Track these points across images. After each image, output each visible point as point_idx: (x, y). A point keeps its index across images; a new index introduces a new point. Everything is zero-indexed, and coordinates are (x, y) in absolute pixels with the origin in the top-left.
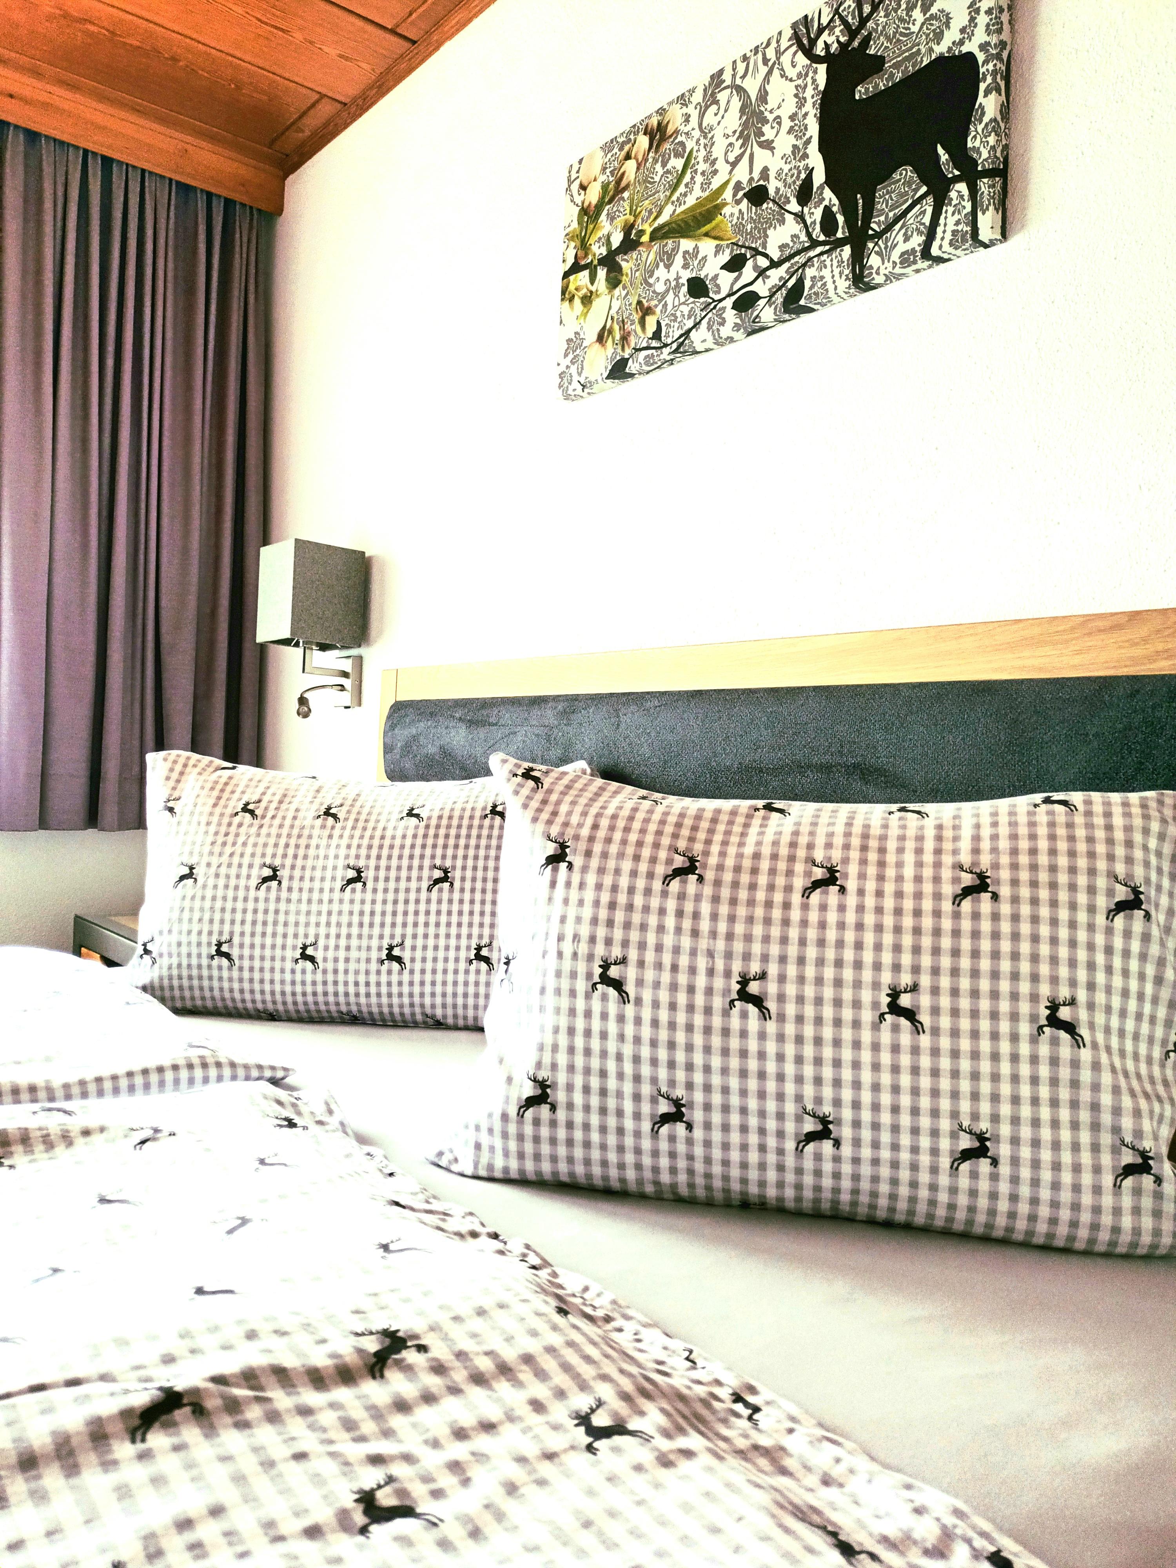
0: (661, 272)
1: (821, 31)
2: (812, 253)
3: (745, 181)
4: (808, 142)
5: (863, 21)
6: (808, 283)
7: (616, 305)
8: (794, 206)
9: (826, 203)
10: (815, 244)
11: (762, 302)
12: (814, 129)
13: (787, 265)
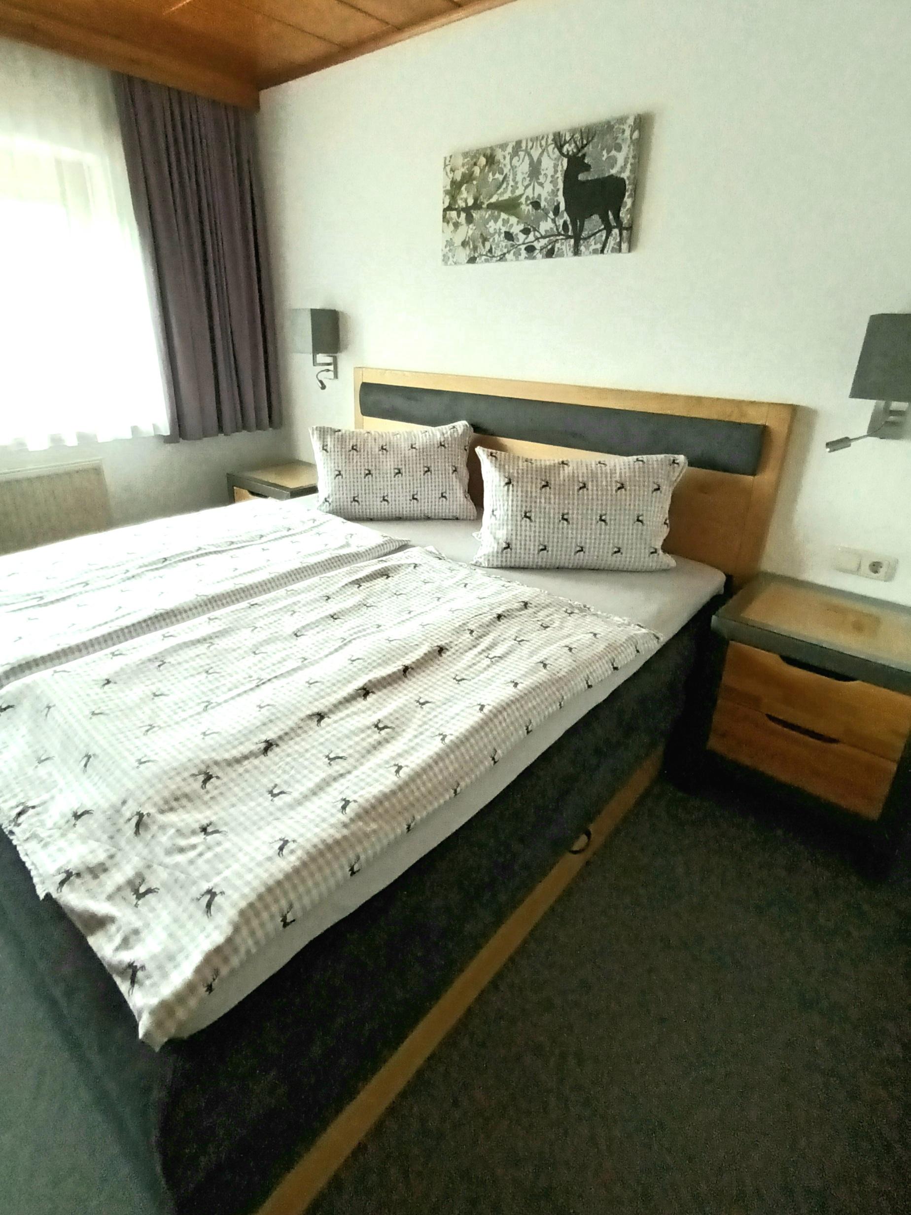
0: (492, 223)
1: (566, 142)
2: (558, 238)
3: (531, 197)
4: (558, 190)
5: (583, 147)
6: (556, 250)
7: (470, 232)
8: (551, 215)
9: (565, 218)
10: (559, 234)
11: (537, 251)
12: (561, 185)
13: (547, 239)
